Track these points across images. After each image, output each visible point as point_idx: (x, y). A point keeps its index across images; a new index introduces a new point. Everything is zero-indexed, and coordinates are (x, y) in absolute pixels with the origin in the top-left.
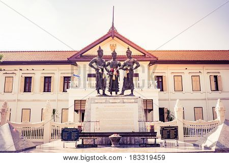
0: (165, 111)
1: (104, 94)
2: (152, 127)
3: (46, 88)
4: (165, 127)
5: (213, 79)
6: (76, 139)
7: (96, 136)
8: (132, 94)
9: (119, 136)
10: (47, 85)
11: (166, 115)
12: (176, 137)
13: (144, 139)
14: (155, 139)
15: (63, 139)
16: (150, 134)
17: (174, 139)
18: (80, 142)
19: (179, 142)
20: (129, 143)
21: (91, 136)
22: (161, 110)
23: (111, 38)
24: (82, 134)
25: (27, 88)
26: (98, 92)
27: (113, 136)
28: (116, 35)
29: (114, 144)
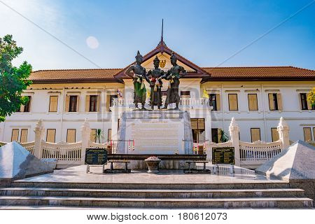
0: (219, 132)
1: (144, 109)
2: (201, 148)
3: (93, 107)
4: (218, 149)
5: (272, 97)
6: (104, 163)
7: (129, 159)
8: (177, 108)
9: (157, 159)
10: (93, 104)
11: (219, 137)
12: (232, 161)
13: (189, 163)
14: (205, 163)
15: (87, 162)
16: (198, 157)
17: (229, 163)
18: (108, 166)
19: (235, 167)
20: (172, 168)
21: (122, 159)
22: (214, 131)
23: (160, 53)
24: (112, 156)
25: (73, 107)
26: (137, 106)
27: (149, 159)
28: (165, 50)
29: (151, 169)
